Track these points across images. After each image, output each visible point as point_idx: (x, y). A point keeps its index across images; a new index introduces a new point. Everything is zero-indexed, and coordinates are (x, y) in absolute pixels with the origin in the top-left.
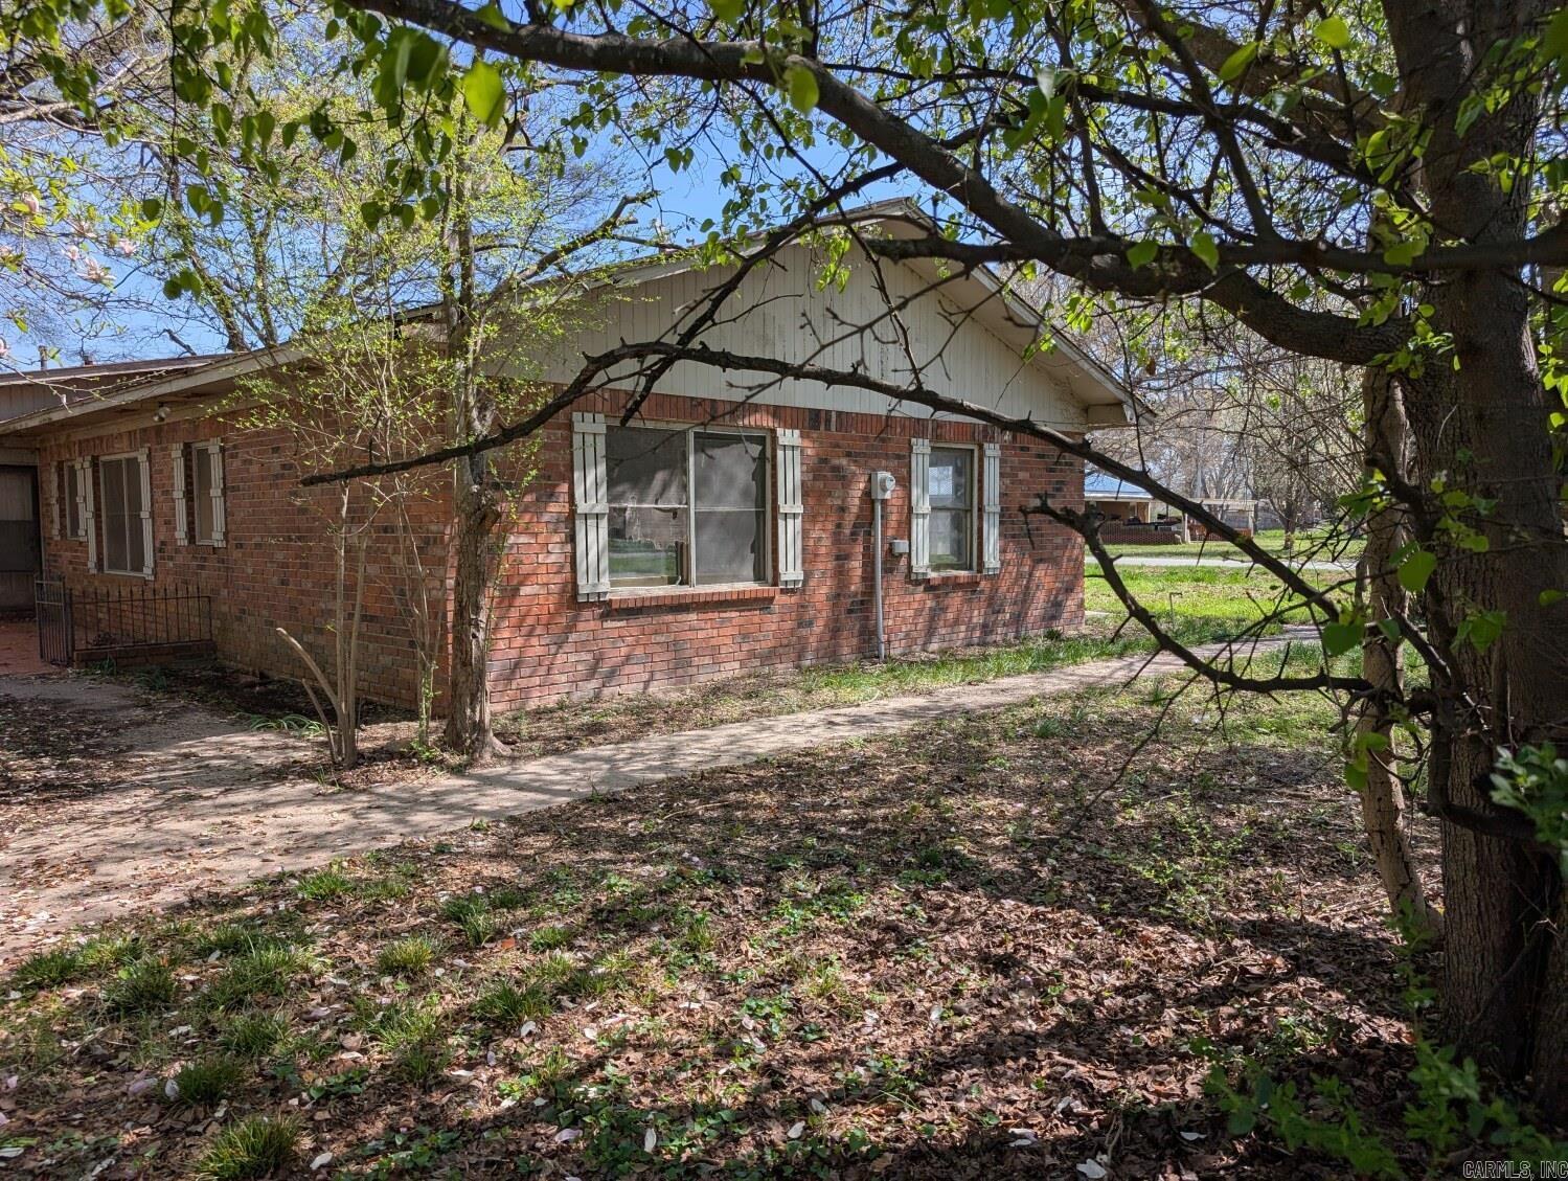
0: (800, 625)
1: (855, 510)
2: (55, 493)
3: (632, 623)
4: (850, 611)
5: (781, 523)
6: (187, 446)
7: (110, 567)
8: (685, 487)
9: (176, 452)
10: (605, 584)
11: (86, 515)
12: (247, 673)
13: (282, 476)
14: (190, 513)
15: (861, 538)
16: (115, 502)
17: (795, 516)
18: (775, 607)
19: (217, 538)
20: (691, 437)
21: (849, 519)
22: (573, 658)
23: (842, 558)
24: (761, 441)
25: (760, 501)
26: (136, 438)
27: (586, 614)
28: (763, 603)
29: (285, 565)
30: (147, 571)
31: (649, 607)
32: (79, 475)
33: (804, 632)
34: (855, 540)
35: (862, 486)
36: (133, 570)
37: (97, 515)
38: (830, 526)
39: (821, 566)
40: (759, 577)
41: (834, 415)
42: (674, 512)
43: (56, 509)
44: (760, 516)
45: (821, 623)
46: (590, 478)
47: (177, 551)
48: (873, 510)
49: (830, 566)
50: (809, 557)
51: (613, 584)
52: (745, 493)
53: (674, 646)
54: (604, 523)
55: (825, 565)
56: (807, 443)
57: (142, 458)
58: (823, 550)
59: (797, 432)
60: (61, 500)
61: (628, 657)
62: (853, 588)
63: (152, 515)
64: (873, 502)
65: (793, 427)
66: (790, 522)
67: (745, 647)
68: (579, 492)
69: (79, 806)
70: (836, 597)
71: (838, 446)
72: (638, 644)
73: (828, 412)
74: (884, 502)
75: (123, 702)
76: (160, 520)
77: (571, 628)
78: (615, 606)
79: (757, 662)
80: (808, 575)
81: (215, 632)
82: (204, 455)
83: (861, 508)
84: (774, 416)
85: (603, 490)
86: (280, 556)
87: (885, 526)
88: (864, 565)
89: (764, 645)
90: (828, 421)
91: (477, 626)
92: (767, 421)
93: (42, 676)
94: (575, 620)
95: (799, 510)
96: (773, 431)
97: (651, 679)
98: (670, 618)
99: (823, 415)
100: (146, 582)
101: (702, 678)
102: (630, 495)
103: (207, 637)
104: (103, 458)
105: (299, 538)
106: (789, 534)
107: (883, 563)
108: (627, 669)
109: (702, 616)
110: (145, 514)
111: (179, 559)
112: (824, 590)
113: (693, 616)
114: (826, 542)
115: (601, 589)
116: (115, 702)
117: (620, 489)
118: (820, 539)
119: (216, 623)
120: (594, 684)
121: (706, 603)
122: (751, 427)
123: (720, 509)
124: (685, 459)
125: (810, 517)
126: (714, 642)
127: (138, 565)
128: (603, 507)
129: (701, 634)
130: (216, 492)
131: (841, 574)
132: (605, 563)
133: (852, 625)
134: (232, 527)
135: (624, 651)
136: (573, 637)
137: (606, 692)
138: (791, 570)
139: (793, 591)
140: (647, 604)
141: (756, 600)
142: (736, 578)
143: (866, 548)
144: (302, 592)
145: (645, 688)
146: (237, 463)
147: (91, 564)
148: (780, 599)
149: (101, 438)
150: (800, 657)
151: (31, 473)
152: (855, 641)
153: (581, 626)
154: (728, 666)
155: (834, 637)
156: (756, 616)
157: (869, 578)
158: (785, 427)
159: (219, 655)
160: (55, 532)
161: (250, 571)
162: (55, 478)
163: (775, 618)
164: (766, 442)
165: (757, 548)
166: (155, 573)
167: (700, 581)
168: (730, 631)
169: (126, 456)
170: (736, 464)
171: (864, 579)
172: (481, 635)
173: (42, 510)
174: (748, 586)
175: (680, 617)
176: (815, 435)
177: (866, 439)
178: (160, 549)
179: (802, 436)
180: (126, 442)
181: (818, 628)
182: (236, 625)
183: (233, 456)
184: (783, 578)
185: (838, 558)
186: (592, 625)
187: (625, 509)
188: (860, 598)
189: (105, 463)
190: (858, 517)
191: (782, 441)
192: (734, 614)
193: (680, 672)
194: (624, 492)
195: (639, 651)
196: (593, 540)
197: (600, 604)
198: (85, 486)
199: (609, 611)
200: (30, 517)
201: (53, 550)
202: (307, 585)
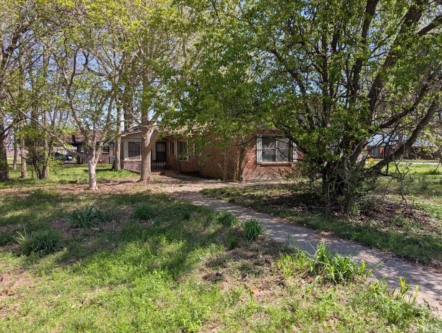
2: (170, 147)
3: (265, 167)
7: (180, 160)
8: (275, 145)
11: (176, 151)
14: (195, 150)
16: (181, 148)
19: (200, 154)
22: (256, 173)
25: (290, 148)
26: (186, 138)
27: (258, 166)
30: (187, 160)
32: (175, 144)
36: (184, 160)
37: (178, 151)
40: (289, 161)
42: (273, 149)
43: (170, 150)
44: (290, 150)
46: (259, 144)
47: (193, 156)
51: (263, 161)
52: (287, 146)
54: (261, 151)
57: (187, 141)
63: (189, 150)
68: (257, 146)
72: (266, 171)
77: (255, 168)
85: (261, 146)
94: (256, 166)
98: (272, 167)
100: (187, 162)
101: (278, 177)
102: (266, 147)
103: (198, 170)
104: (179, 141)
106: (295, 153)
108: (265, 175)
109: (278, 167)
110: (187, 150)
111: (193, 158)
113: (276, 167)
115: (260, 162)
117: (264, 146)
119: (200, 168)
120: (259, 177)
121: (279, 165)
123: (282, 149)
124: (276, 140)
128: (261, 149)
129: (278, 170)
132: (261, 157)
135: (264, 172)
139: (296, 163)
140: (269, 165)
141: (288, 165)
147: (176, 159)
148: (293, 165)
149: (179, 137)
151: (166, 144)
153: (257, 168)
156: (288, 167)
159: (199, 173)
160: (169, 154)
162: (170, 144)
165: (289, 156)
166: (189, 161)
167: (278, 161)
168: (283, 170)
169: (184, 140)
173: (167, 150)
174: (287, 162)
175: (274, 167)
178: (190, 156)
180: (184, 138)
184: (294, 161)
186: (259, 168)
187: (264, 149)
192: (284, 167)
196: (259, 154)
197: (260, 164)
198: (176, 146)
199: (262, 165)
200: (164, 151)
201: (169, 157)
202: (216, 161)
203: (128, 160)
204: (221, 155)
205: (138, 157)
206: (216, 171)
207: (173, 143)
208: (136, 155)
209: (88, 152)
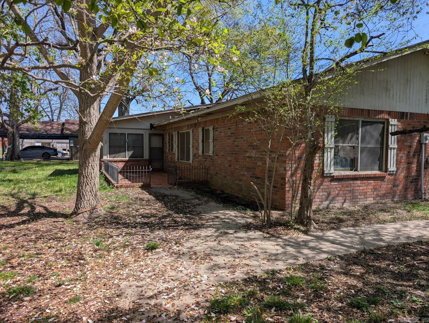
0: (394, 186)
1: (414, 147)
2: (168, 141)
3: (340, 183)
4: (411, 182)
5: (389, 151)
6: (203, 128)
7: (181, 160)
8: (358, 139)
9: (200, 130)
10: (332, 171)
11: (175, 146)
12: (218, 190)
13: (231, 136)
14: (203, 146)
15: (416, 157)
16: (182, 143)
17: (394, 148)
18: (386, 180)
19: (211, 153)
20: (361, 122)
21: (413, 150)
22: (321, 194)
23: (409, 163)
24: (383, 123)
25: (382, 144)
26: (189, 127)
27: (326, 180)
28: (381, 178)
29: (230, 161)
30: (191, 161)
31: (345, 178)
32: (174, 136)
33: (395, 189)
34: (414, 157)
35: (417, 138)
36: (186, 160)
37: (178, 146)
38: (406, 152)
39: (402, 166)
40: (380, 169)
41: (409, 114)
42: (354, 147)
43: (168, 144)
44: (382, 148)
45: (401, 186)
46: (329, 136)
47: (199, 156)
48: (421, 147)
49: (405, 166)
50: (398, 163)
51: (335, 170)
52: (377, 141)
53: (352, 192)
54: (333, 151)
55: (403, 166)
56: (399, 124)
57: (191, 132)
58: (403, 161)
59: (396, 120)
60: (169, 142)
61: (338, 194)
62: (413, 174)
63: (193, 146)
64: (421, 144)
65: (394, 118)
66: (392, 151)
67: (375, 193)
68: (326, 140)
69: (197, 233)
70: (407, 177)
71: (410, 125)
72: (341, 190)
73: (407, 113)
74: (426, 144)
75: (192, 197)
76: (195, 148)
77: (321, 184)
78: (335, 178)
79: (379, 198)
80: (398, 169)
81: (208, 178)
82: (208, 130)
83: (417, 146)
84: (389, 115)
85: (333, 140)
86: (229, 158)
87: (425, 153)
88: (417, 166)
89: (381, 192)
90: (407, 116)
91: (310, 185)
92: (386, 117)
93: (170, 188)
94: (322, 182)
95: (396, 146)
96: (388, 120)
97: (345, 202)
98: (351, 182)
99: (405, 114)
100: (190, 164)
101: (361, 203)
102: (341, 141)
103: (206, 179)
104: (180, 132)
105: (235, 154)
106: (392, 155)
107: (424, 165)
108: (337, 198)
109: (362, 182)
110: (191, 146)
111: (199, 158)
112: (403, 174)
113: (359, 182)
114: (404, 158)
115: (331, 172)
116: (190, 197)
117: (337, 139)
118: (402, 157)
119: (209, 176)
120: (327, 202)
121: (363, 177)
122: (380, 118)
123: (369, 146)
124: (358, 129)
125: (399, 149)
126: (365, 191)
127: (188, 159)
128: (333, 146)
129: (361, 188)
130: (211, 140)
131: (409, 169)
132: (332, 163)
133: (412, 187)
134: (215, 150)
135: (337, 192)
136: (322, 187)
137: (331, 205)
138: (392, 167)
139: (392, 174)
140: (345, 177)
141: (380, 177)
142: (372, 169)
143: (418, 160)
144: (236, 169)
145: (343, 205)
146: (217, 133)
147: (176, 159)
148: (388, 177)
149: (180, 127)
150: (393, 197)
151: (162, 136)
152: (412, 193)
153: (324, 184)
154: (369, 199)
155: (405, 191)
156: (379, 182)
157: (419, 170)
158: (392, 118)
159: (209, 184)
160: (167, 150)
161: (220, 162)
162: (168, 137)
163: (386, 183)
164: (386, 123)
165: (380, 159)
166: (193, 162)
167: (361, 170)
168: (370, 187)
169: (186, 131)
170: (375, 131)
171: (417, 171)
172: (311, 188)
173: (164, 145)
174: (377, 172)
175: (355, 182)
176: (402, 121)
177: (420, 122)
178: (194, 156)
179: (398, 121)
180: (186, 128)
181: (400, 187)
182: (215, 177)
183: (216, 131)
184: (389, 170)
185: (408, 163)
186: (328, 183)
187: (339, 146)
188: (415, 178)
189: (180, 133)
190: (416, 149)
191: (391, 123)
192: (372, 182)
193: (354, 200)
194: (339, 140)
195: (341, 192)
196: (329, 156)
197: (330, 177)
198: (175, 139)
199: (333, 179)
200: (161, 147)
201: (166, 155)
202: (237, 167)
203: (109, 159)
204: (249, 157)
205: (123, 154)
206: (237, 184)
207: (172, 135)
208: (120, 152)
209: (78, 146)
